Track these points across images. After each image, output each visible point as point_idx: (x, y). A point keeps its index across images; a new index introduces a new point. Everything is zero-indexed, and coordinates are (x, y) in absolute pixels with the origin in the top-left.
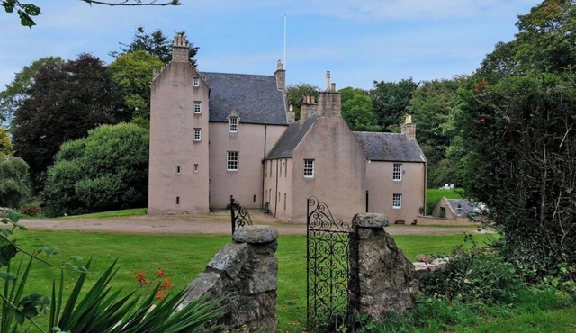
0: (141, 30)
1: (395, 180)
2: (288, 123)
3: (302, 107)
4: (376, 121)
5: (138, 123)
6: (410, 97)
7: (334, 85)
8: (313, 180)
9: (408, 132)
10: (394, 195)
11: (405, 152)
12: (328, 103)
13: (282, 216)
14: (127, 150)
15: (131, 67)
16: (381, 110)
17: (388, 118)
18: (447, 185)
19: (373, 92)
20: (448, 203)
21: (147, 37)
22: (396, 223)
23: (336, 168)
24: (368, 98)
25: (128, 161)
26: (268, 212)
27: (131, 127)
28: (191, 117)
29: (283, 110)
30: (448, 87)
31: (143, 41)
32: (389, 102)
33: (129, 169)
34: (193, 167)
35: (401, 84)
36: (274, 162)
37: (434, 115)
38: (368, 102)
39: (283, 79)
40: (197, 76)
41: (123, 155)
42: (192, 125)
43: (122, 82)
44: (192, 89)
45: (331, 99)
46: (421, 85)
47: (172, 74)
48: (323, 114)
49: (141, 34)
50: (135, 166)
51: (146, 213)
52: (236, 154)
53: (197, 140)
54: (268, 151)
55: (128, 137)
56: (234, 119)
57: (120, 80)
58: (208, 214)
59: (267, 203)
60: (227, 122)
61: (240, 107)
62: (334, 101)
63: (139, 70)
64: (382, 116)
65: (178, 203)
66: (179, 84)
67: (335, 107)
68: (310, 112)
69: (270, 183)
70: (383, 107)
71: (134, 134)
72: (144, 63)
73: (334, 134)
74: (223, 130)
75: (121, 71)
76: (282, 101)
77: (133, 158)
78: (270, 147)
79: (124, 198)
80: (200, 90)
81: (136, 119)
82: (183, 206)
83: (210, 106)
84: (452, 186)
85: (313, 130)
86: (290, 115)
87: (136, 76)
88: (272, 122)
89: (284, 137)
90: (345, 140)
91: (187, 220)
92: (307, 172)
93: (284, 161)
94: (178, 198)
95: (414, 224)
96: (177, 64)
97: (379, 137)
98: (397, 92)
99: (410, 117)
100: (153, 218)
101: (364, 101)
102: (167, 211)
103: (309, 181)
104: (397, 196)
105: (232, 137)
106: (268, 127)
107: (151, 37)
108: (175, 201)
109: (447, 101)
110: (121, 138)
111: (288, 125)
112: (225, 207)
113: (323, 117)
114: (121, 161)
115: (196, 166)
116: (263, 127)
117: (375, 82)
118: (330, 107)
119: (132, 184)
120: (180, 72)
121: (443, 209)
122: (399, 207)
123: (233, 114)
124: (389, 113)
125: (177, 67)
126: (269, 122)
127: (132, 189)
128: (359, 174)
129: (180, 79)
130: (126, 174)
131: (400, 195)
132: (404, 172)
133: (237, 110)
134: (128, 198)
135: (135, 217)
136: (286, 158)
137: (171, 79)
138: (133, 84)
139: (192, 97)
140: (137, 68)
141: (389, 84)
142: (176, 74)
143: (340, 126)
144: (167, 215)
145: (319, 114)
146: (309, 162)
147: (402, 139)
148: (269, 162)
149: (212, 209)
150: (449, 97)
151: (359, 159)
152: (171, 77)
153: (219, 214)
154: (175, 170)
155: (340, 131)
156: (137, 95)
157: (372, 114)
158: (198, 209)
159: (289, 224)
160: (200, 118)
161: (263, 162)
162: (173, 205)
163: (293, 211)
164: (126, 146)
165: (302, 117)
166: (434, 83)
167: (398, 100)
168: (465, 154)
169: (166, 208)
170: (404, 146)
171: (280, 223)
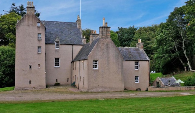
0: (14, 5)
1: (136, 69)
2: (83, 44)
3: (90, 36)
4: (120, 44)
5: (11, 46)
6: (134, 34)
7: (107, 23)
8: (98, 70)
9: (140, 47)
10: (135, 77)
11: (139, 56)
12: (104, 32)
13: (82, 88)
14: (5, 59)
15: (8, 20)
16: (121, 40)
17: (125, 43)
18: (152, 72)
19: (117, 32)
20: (160, 80)
21: (16, 8)
22: (137, 90)
23: (109, 64)
24: (116, 34)
25: (6, 64)
26: (75, 87)
27: (7, 47)
28: (37, 41)
29: (80, 38)
30: (150, 29)
31: (15, 10)
32: (125, 36)
33: (6, 67)
34: (38, 65)
35: (130, 29)
36: (78, 62)
37: (145, 41)
38: (116, 36)
39: (80, 24)
40: (39, 21)
41: (3, 61)
42: (37, 45)
43: (3, 27)
44: (37, 28)
45: (106, 30)
46: (138, 29)
47: (26, 20)
48: (102, 38)
49: (14, 7)
50: (9, 66)
51: (14, 89)
52: (59, 59)
53: (39, 52)
54: (74, 57)
55: (6, 52)
56: (57, 43)
57: (2, 26)
58: (45, 89)
59: (74, 82)
60: (54, 44)
61: (60, 37)
62: (107, 31)
63: (12, 21)
64: (122, 42)
65: (30, 83)
66: (30, 25)
67: (108, 34)
68: (94, 37)
69: (75, 73)
70: (122, 38)
71: (9, 51)
72: (14, 18)
73: (108, 47)
74: (52, 47)
75: (3, 21)
76: (80, 34)
77: (8, 62)
78: (75, 56)
79: (4, 82)
80: (41, 28)
81: (11, 44)
82: (33, 85)
83: (46, 36)
84: (155, 72)
85: (97, 45)
86: (84, 41)
87: (10, 24)
88: (76, 44)
89: (81, 51)
90: (113, 50)
91: (34, 92)
92: (95, 66)
93: (83, 61)
94: (30, 81)
95: (147, 90)
96: (29, 15)
97: (127, 49)
98: (128, 32)
99: (141, 40)
100: (17, 92)
101: (115, 36)
102: (24, 88)
103: (96, 71)
104: (136, 77)
105: (56, 51)
106: (74, 46)
107: (19, 8)
108: (29, 83)
109: (150, 35)
110: (2, 53)
111: (83, 45)
112: (54, 84)
113: (102, 39)
114: (2, 64)
115: (39, 65)
116: (71, 46)
117: (118, 28)
118: (105, 34)
119: (8, 75)
120: (31, 19)
121: (158, 83)
122: (138, 82)
123: (57, 40)
124: (125, 41)
125: (29, 17)
126: (74, 44)
127: (7, 78)
128: (120, 67)
129: (31, 22)
130: (4, 70)
131: (138, 77)
132: (140, 66)
133: (59, 38)
134: (6, 82)
135: (7, 92)
136: (84, 60)
137: (26, 23)
138: (9, 28)
139: (36, 31)
140: (11, 21)
141: (124, 28)
142: (29, 20)
143: (110, 43)
144: (24, 90)
145: (100, 38)
146: (95, 61)
147: (137, 50)
148: (75, 62)
149: (47, 86)
150: (151, 33)
151: (120, 60)
152: (26, 22)
153: (51, 88)
154: (29, 67)
155: (110, 46)
156: (11, 33)
157: (118, 41)
158: (40, 86)
159: (87, 92)
160: (41, 41)
161: (72, 62)
162: (27, 85)
163: (88, 86)
164: (5, 56)
165: (91, 40)
166: (143, 28)
167: (129, 35)
168: (162, 57)
169: (24, 86)
170: (138, 53)
171: (81, 92)
